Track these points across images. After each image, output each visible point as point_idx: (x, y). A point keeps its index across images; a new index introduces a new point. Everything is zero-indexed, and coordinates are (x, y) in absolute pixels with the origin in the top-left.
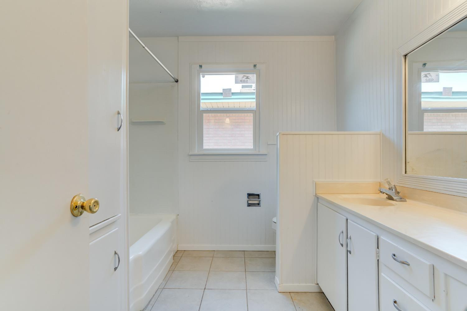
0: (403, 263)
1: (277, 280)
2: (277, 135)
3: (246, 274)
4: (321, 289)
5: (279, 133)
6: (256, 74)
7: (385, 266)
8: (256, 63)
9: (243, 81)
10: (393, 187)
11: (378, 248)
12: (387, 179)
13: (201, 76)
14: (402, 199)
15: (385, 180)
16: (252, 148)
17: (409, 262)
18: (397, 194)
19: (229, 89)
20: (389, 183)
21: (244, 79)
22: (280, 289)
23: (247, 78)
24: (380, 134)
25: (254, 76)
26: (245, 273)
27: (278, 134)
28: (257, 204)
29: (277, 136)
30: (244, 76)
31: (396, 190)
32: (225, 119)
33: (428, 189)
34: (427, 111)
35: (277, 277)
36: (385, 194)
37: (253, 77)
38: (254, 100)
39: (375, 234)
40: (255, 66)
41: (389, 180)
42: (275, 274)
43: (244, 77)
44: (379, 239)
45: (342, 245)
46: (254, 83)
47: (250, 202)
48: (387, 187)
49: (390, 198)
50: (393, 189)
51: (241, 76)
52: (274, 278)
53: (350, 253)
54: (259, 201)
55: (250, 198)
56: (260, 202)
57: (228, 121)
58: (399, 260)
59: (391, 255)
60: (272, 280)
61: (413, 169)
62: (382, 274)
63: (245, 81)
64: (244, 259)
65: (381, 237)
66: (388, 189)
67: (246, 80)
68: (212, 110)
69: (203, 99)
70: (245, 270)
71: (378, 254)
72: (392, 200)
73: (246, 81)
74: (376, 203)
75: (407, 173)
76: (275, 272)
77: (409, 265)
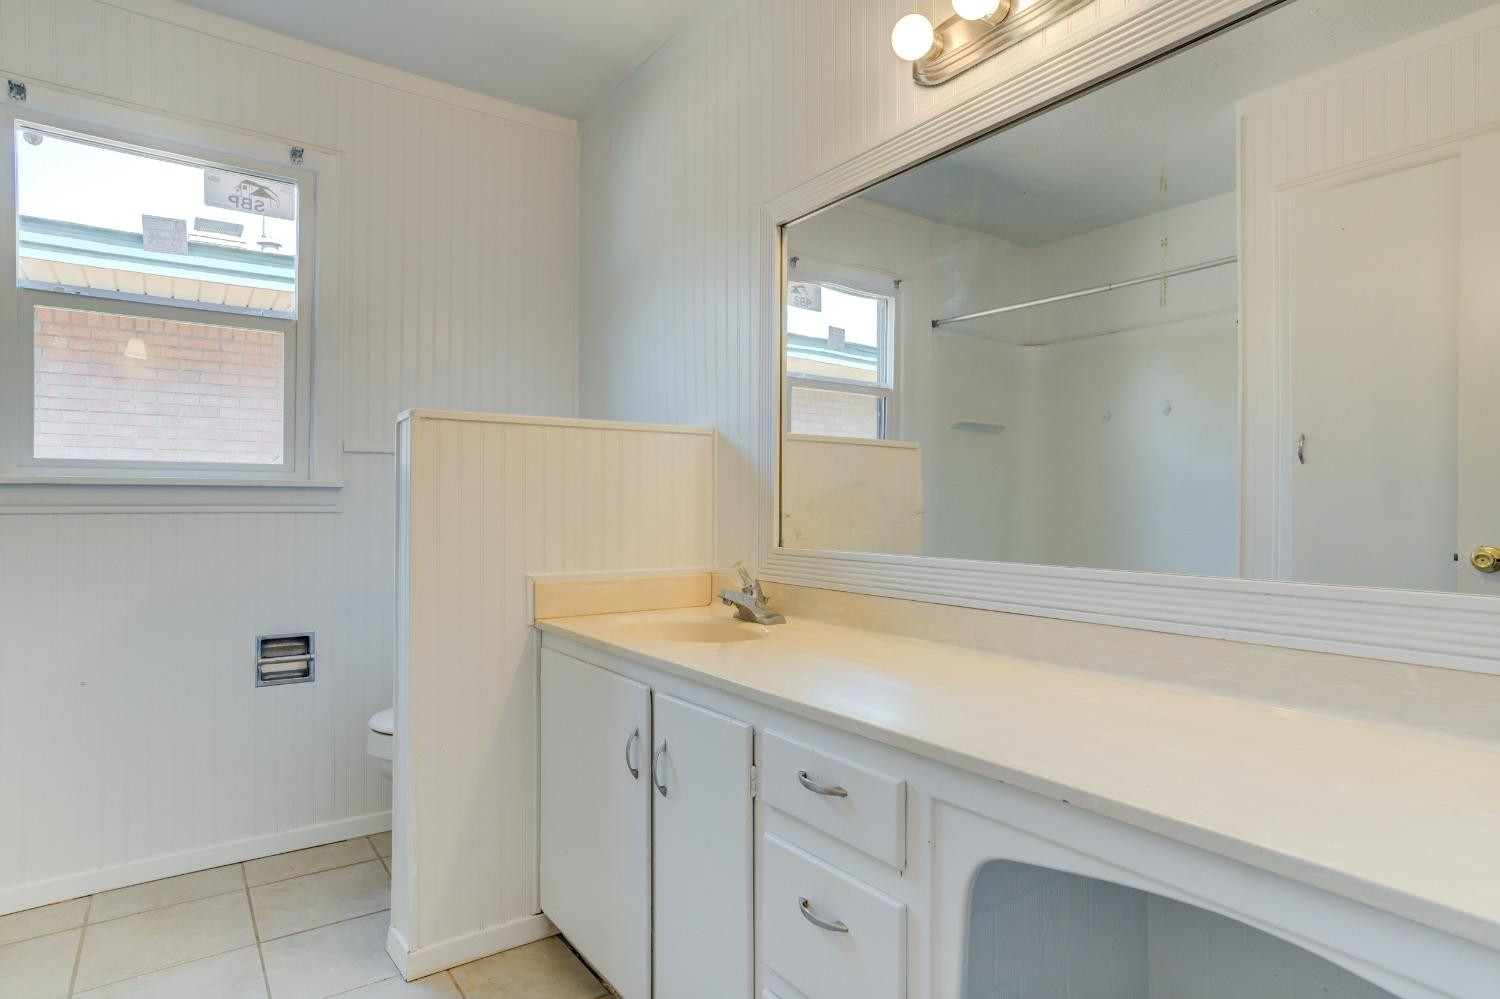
0: (832, 793)
1: (399, 939)
2: (400, 418)
3: (260, 952)
4: (551, 925)
5: (411, 412)
6: (300, 188)
7: (776, 809)
8: (303, 146)
9: (240, 202)
10: (753, 585)
11: (754, 764)
12: (739, 563)
13: (19, 134)
14: (774, 618)
15: (735, 566)
16: (280, 461)
17: (845, 787)
18: (759, 604)
19: (177, 222)
20: (744, 574)
21: (246, 193)
22: (410, 970)
23: (261, 192)
24: (713, 436)
25: (292, 193)
26: (257, 950)
27: (405, 414)
28: (299, 671)
29: (400, 423)
30: (246, 182)
31: (760, 592)
32: (126, 343)
33: (836, 587)
34: (797, 380)
35: (395, 927)
36: (734, 607)
37: (290, 196)
38: (292, 288)
39: (745, 726)
40: (296, 154)
41: (744, 565)
42: (389, 919)
43: (245, 188)
44: (756, 737)
45: (636, 773)
46: (292, 219)
47: (266, 669)
48: (739, 585)
49: (746, 616)
50: (754, 591)
51: (231, 181)
52: (384, 934)
53: (665, 794)
54: (308, 661)
55: (268, 654)
56: (312, 663)
57: (136, 348)
58: (819, 785)
59: (796, 777)
60: (376, 947)
61: (798, 535)
62: (768, 837)
63: (250, 204)
64: (243, 894)
65: (765, 730)
66: (741, 591)
67: (254, 198)
68: (83, 293)
69: (25, 243)
70: (257, 937)
71: (754, 783)
72: (752, 621)
73: (254, 205)
74: (711, 633)
75: (784, 544)
76: (389, 909)
77: (845, 795)
